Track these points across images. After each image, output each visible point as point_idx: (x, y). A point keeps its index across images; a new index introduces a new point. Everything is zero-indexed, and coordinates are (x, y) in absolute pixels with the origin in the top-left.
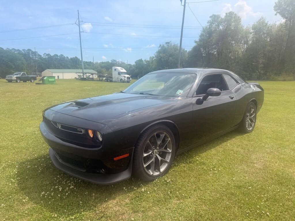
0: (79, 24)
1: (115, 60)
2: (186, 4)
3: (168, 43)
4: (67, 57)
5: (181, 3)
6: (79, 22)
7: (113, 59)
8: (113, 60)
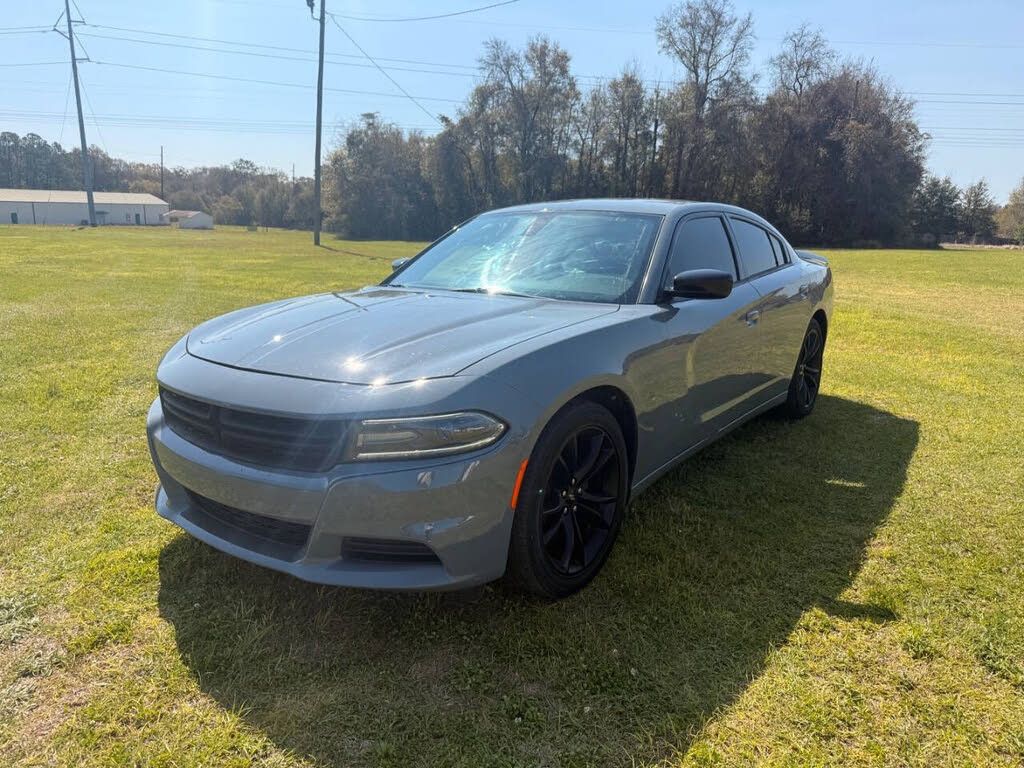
0: (70, 31)
1: (247, 162)
2: (326, 15)
3: (370, 116)
4: (58, 146)
5: (312, 12)
6: (70, 25)
7: (239, 158)
8: (241, 160)
